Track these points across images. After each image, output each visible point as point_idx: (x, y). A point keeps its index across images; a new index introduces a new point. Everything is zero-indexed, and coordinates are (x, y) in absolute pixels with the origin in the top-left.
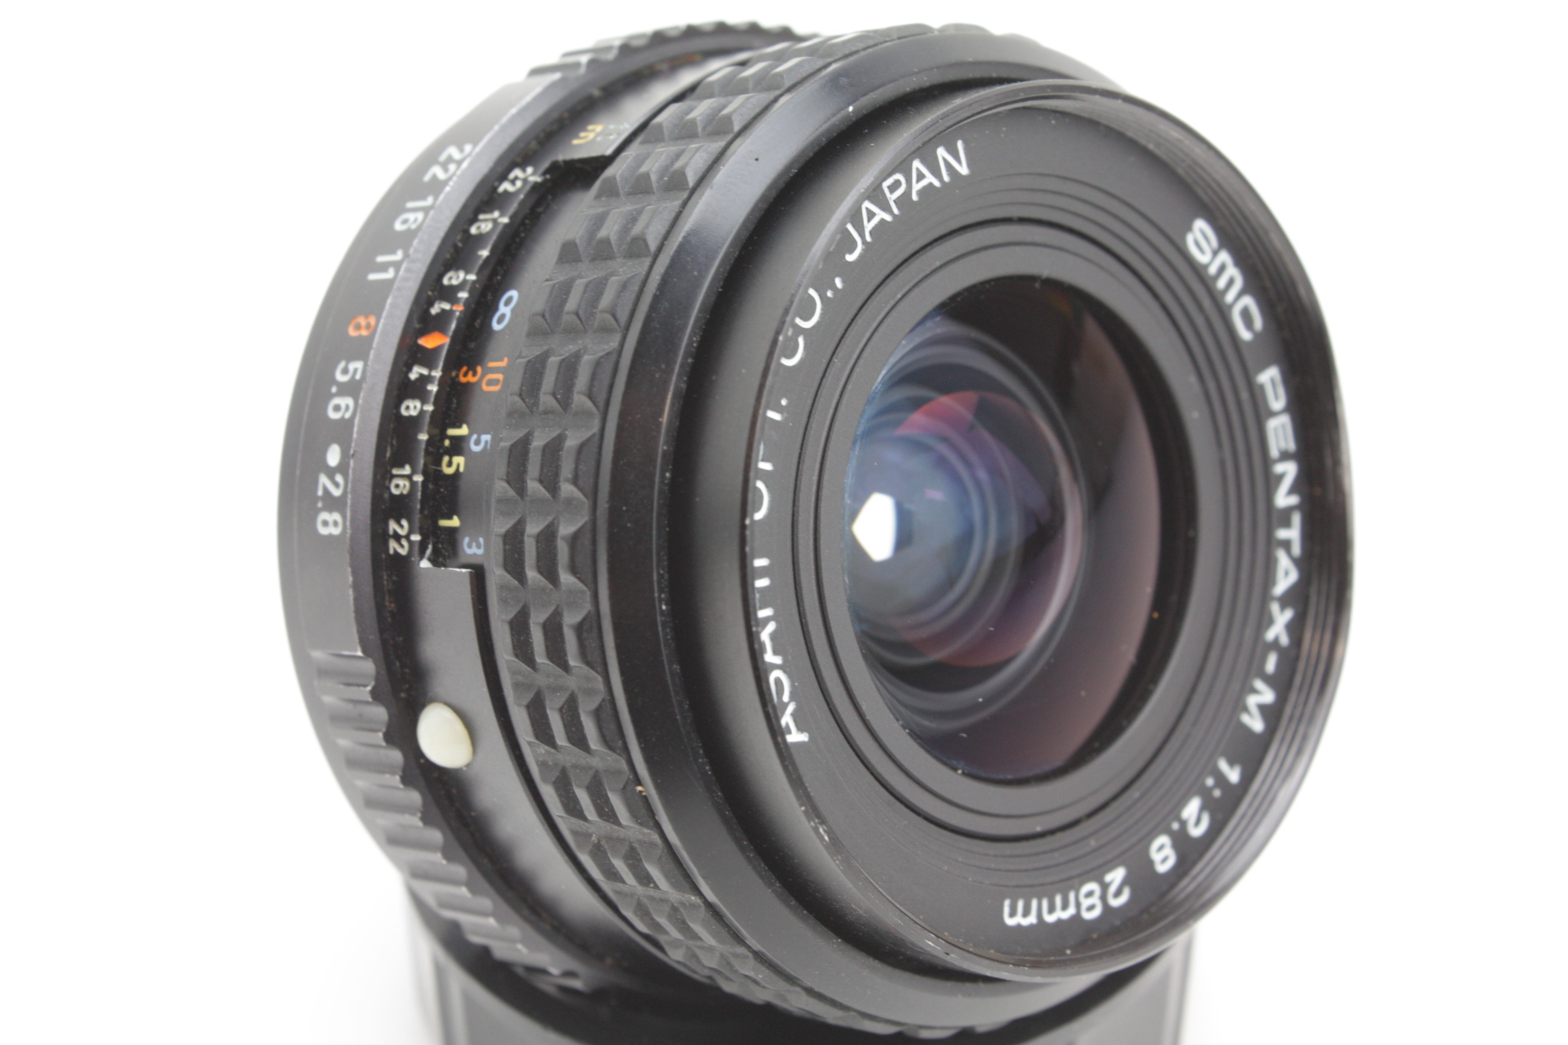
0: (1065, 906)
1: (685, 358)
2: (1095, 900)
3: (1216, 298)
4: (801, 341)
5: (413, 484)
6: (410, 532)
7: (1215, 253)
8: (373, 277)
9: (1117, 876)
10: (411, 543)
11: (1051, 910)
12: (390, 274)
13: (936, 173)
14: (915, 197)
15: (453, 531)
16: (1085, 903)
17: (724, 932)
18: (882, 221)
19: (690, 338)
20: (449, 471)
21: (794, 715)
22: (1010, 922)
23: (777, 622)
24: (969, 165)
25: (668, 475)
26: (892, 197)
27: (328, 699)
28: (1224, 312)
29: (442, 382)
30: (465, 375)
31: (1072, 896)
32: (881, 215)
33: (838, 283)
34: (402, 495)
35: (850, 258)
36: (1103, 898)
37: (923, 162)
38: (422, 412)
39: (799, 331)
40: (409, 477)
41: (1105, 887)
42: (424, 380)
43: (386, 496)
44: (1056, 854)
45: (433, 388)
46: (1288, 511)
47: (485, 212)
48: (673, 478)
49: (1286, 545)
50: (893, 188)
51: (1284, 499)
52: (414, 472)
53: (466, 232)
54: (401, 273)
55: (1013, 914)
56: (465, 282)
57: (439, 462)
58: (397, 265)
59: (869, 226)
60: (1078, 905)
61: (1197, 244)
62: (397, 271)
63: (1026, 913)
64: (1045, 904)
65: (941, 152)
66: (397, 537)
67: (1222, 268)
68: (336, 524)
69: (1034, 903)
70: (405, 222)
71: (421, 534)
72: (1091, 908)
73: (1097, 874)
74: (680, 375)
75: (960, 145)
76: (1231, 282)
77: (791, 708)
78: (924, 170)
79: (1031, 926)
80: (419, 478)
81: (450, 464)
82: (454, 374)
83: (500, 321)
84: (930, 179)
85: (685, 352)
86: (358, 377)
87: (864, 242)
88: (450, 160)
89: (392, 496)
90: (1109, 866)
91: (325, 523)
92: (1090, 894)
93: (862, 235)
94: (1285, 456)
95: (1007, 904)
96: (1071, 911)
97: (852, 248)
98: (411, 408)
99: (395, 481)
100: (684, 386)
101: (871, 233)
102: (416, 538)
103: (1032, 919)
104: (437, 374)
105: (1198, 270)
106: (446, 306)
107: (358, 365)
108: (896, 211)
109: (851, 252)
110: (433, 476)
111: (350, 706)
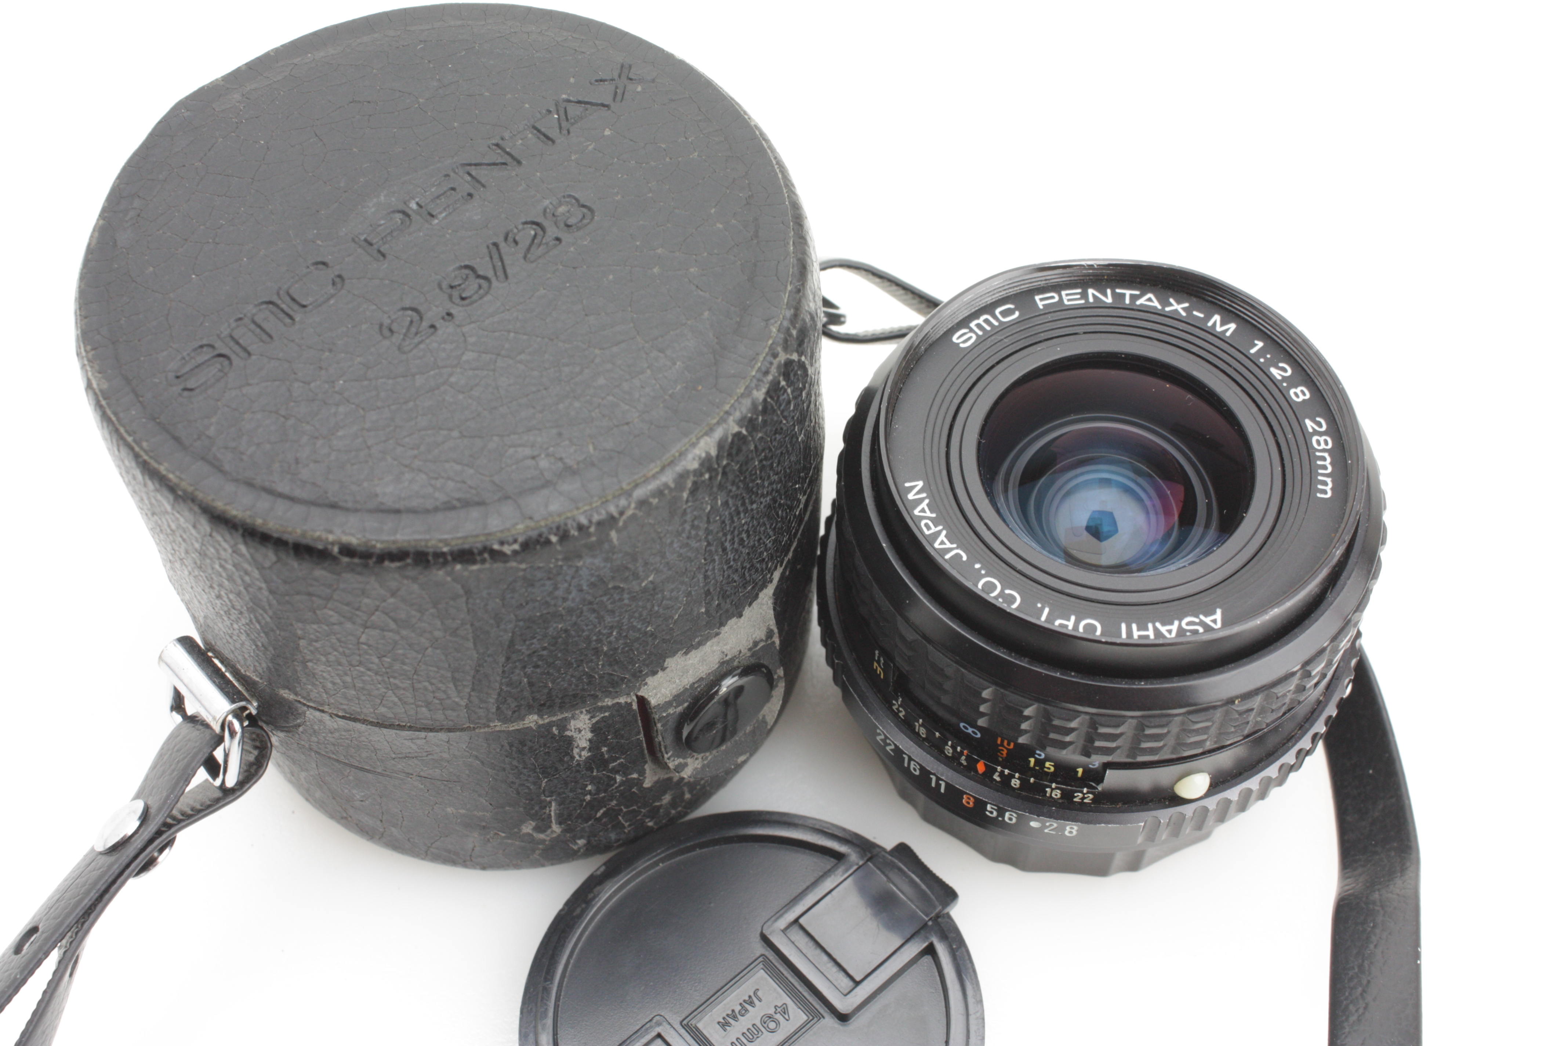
0: (1324, 459)
1: (1012, 657)
2: (1322, 439)
3: (996, 331)
4: (1007, 592)
5: (1057, 788)
6: (1082, 792)
7: (971, 330)
8: (942, 790)
9: (1309, 424)
10: (1088, 792)
11: (1325, 467)
12: (943, 784)
13: (922, 500)
14: (934, 515)
15: (1084, 772)
16: (1323, 446)
17: (1318, 659)
18: (946, 536)
19: (1002, 653)
20: (1052, 769)
21: (1206, 616)
22: (1329, 495)
23: (1156, 621)
24: (918, 480)
25: (1073, 674)
26: (934, 529)
27: (1164, 837)
28: (1004, 327)
29: (1004, 767)
30: (1002, 754)
31: (1318, 454)
32: (942, 537)
33: (977, 566)
34: (1061, 794)
35: (965, 558)
36: (1321, 434)
37: (915, 508)
38: (1019, 779)
39: (1001, 594)
40: (1052, 790)
41: (1316, 433)
42: (1002, 774)
43: (1060, 801)
44: (1295, 460)
45: (1007, 772)
46: (1114, 294)
47: (915, 729)
48: (1075, 671)
49: (1134, 298)
50: (928, 528)
51: (1108, 299)
52: (1050, 787)
53: (924, 739)
54: (943, 778)
55: (1325, 492)
56: (952, 747)
57: (1047, 773)
58: (938, 779)
59: (948, 545)
60: (1324, 450)
61: (965, 341)
62: (942, 780)
63: (1325, 484)
64: (1320, 471)
65: (911, 496)
66: (1083, 798)
67: (979, 326)
68: (1071, 828)
69: (1320, 478)
70: (915, 770)
71: (1084, 788)
72: (1326, 443)
73: (1306, 437)
74: (1020, 661)
75: (907, 485)
76: (986, 321)
77: (1202, 617)
78: (920, 508)
79: (1333, 481)
80: (1054, 785)
81: (1049, 768)
82: (1001, 759)
83: (976, 734)
84: (924, 505)
85: (1009, 656)
86: (996, 808)
87: (957, 548)
88: (884, 741)
89: (1062, 798)
90: (1303, 428)
91: (1071, 832)
92: (1318, 443)
93: (952, 549)
94: (1084, 295)
95: (1319, 495)
96: (1326, 455)
97: (960, 556)
98: (1015, 783)
99: (1053, 796)
100: (1026, 660)
101: (952, 543)
102: (1085, 790)
103: (1329, 480)
104: (999, 769)
105: (980, 341)
106: (963, 758)
107: (989, 807)
108: (940, 528)
109: (961, 557)
110: (1053, 778)
111: (1169, 828)
